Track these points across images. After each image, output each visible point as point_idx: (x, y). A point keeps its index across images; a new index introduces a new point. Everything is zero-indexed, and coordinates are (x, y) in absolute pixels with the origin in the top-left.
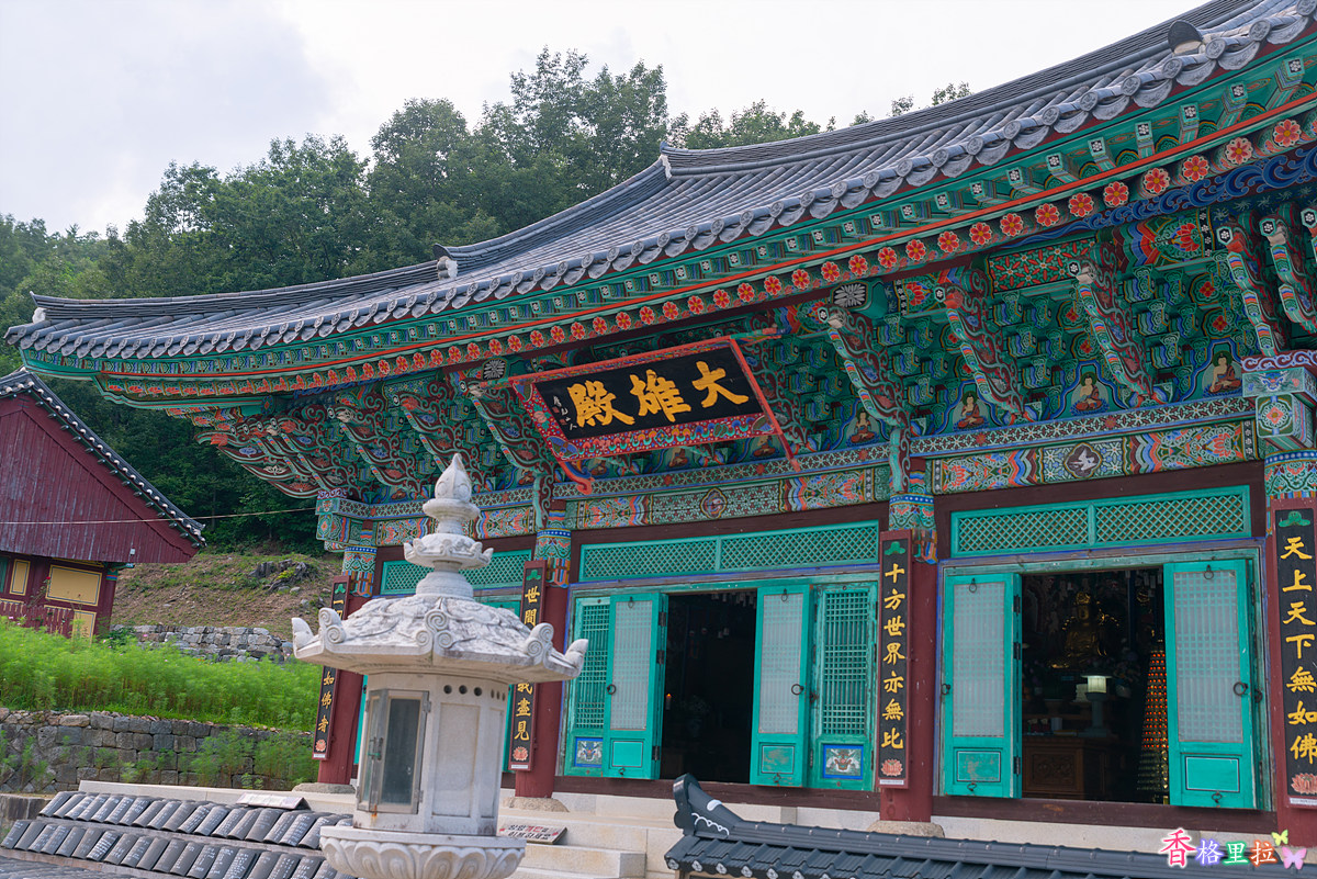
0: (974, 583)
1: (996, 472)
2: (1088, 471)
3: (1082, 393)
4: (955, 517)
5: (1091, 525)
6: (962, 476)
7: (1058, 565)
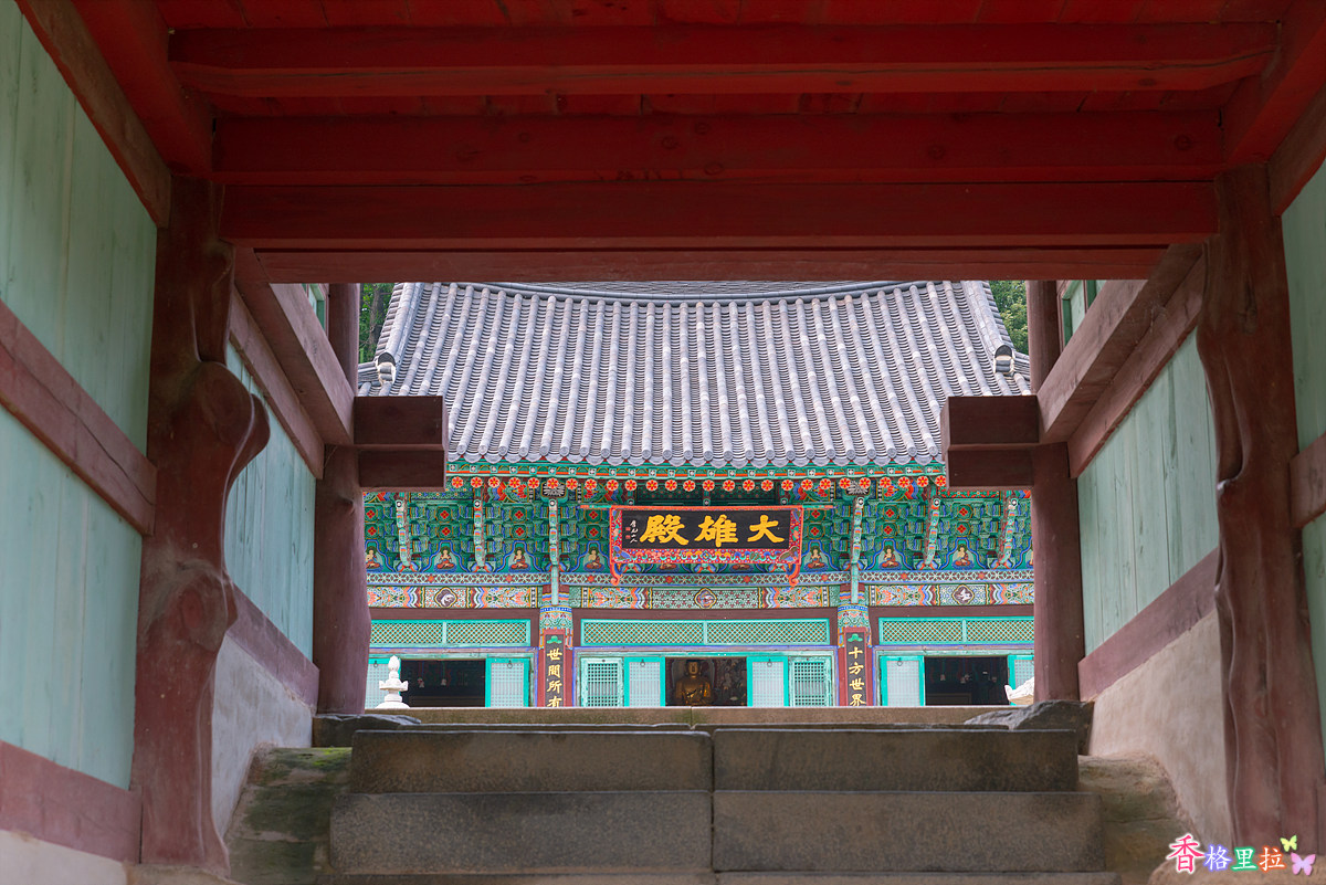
0: (899, 661)
2: (966, 601)
3: (959, 555)
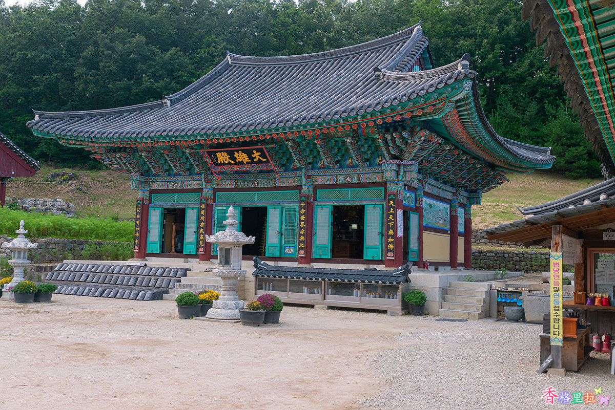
0: (322, 207)
1: (328, 180)
2: (349, 181)
3: (349, 162)
4: (318, 190)
5: (350, 194)
6: (320, 181)
7: (342, 204)
